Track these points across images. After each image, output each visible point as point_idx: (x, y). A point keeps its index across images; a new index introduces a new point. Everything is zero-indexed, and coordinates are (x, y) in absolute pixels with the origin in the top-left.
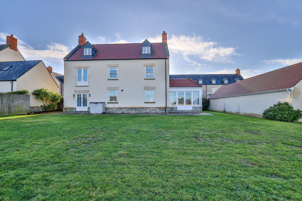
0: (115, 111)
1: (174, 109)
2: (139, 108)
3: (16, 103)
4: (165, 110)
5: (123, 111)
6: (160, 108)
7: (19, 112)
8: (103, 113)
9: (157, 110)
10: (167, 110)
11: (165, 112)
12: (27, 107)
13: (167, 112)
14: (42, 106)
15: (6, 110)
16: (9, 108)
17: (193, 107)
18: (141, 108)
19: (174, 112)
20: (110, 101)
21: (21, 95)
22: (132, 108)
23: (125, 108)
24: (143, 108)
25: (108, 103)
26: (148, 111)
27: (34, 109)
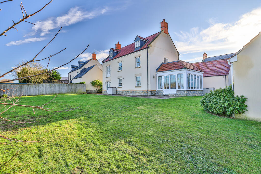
0: (121, 93)
1: (160, 93)
2: (132, 91)
3: (78, 88)
4: (147, 93)
5: (124, 93)
6: (144, 91)
7: (80, 92)
8: (112, 94)
9: (142, 93)
10: (148, 93)
11: (147, 95)
12: (85, 90)
13: (148, 95)
14: (97, 90)
15: (73, 91)
16: (75, 90)
17: (177, 91)
18: (133, 91)
19: (161, 95)
20: (120, 86)
21: (81, 84)
22: (128, 91)
23: (125, 91)
24: (134, 91)
25: (118, 87)
26: (137, 94)
27: (92, 91)
